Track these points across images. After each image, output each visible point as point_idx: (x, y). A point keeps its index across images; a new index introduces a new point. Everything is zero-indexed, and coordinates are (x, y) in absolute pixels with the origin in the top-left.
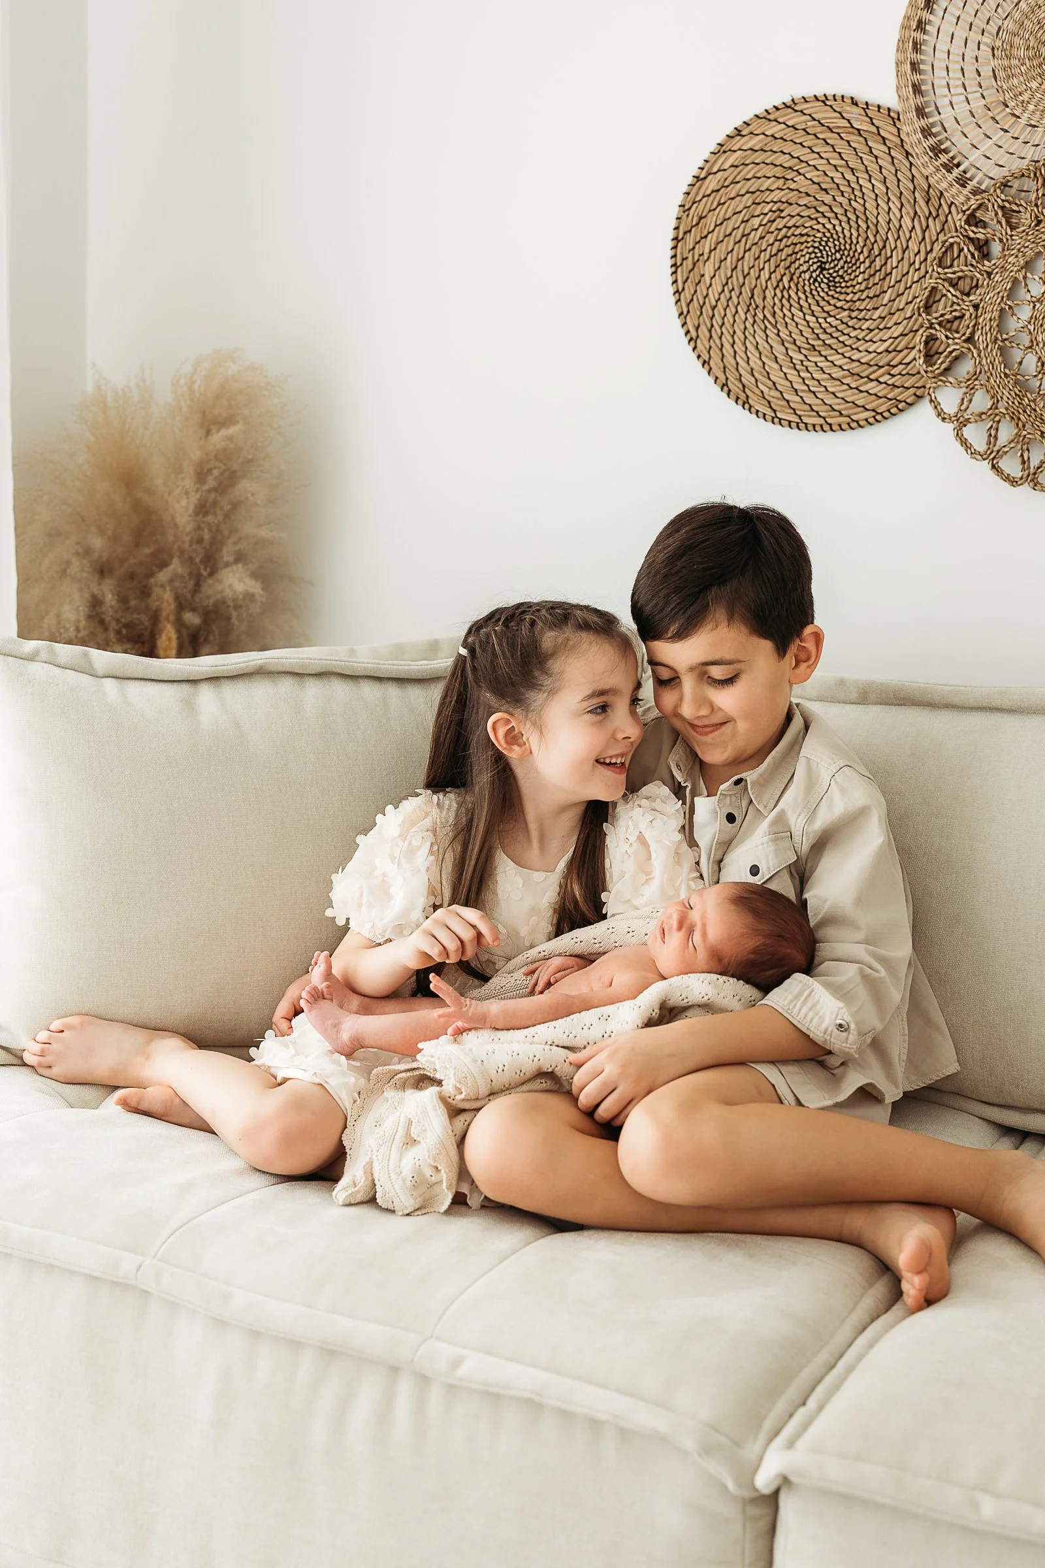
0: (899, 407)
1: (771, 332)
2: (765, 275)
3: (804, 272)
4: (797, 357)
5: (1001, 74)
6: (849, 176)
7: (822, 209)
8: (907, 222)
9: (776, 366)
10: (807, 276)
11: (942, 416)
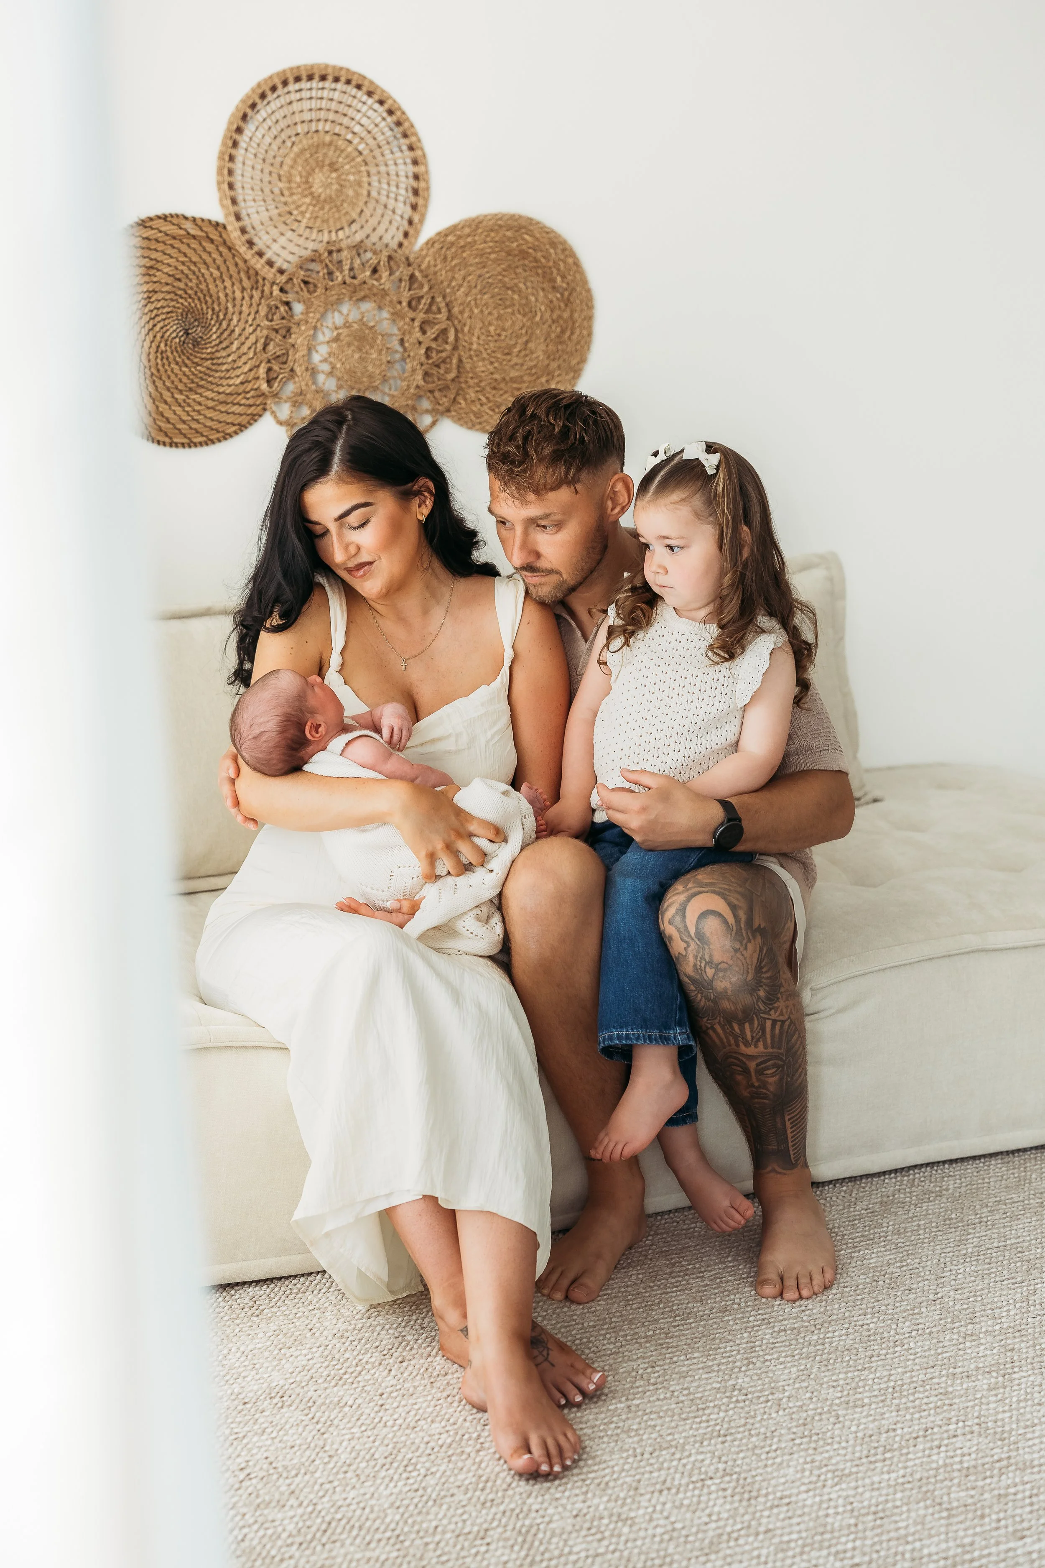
0: (254, 418)
3: (175, 338)
4: (180, 397)
5: (286, 193)
6: (193, 268)
7: (180, 292)
8: (238, 294)
9: (166, 407)
10: (177, 340)
11: (280, 422)
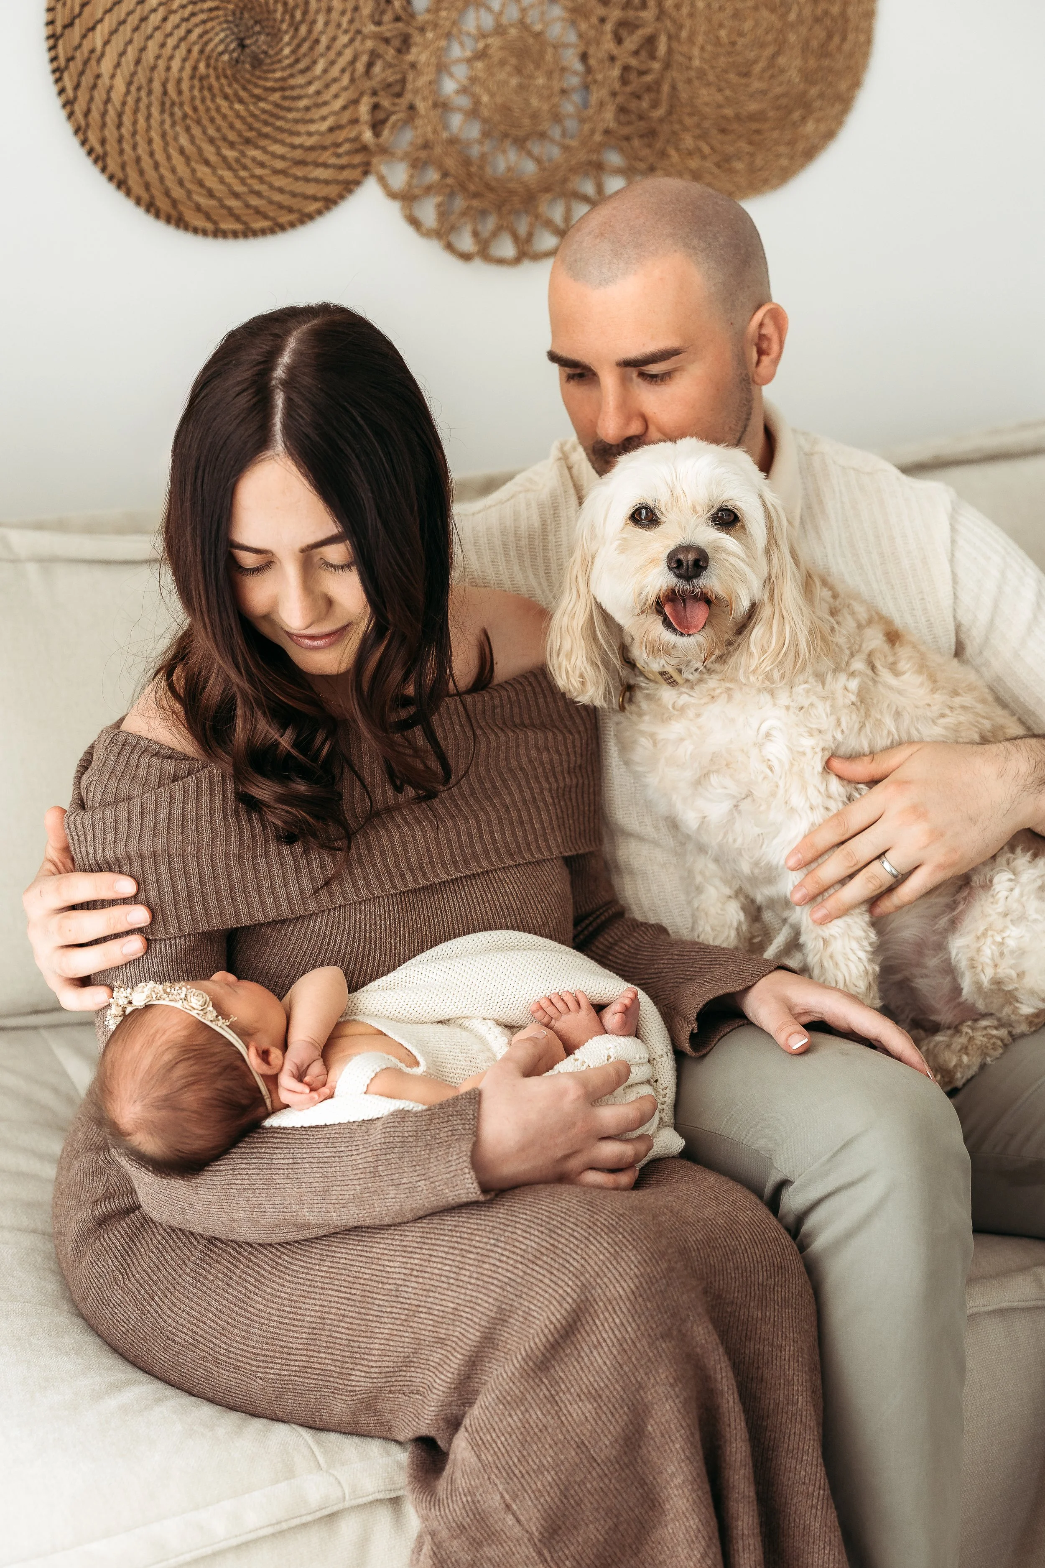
0: (349, 187)
1: (196, 131)
2: (176, 64)
3: (222, 53)
4: (230, 154)
9: (208, 170)
10: (226, 57)
11: (392, 195)
